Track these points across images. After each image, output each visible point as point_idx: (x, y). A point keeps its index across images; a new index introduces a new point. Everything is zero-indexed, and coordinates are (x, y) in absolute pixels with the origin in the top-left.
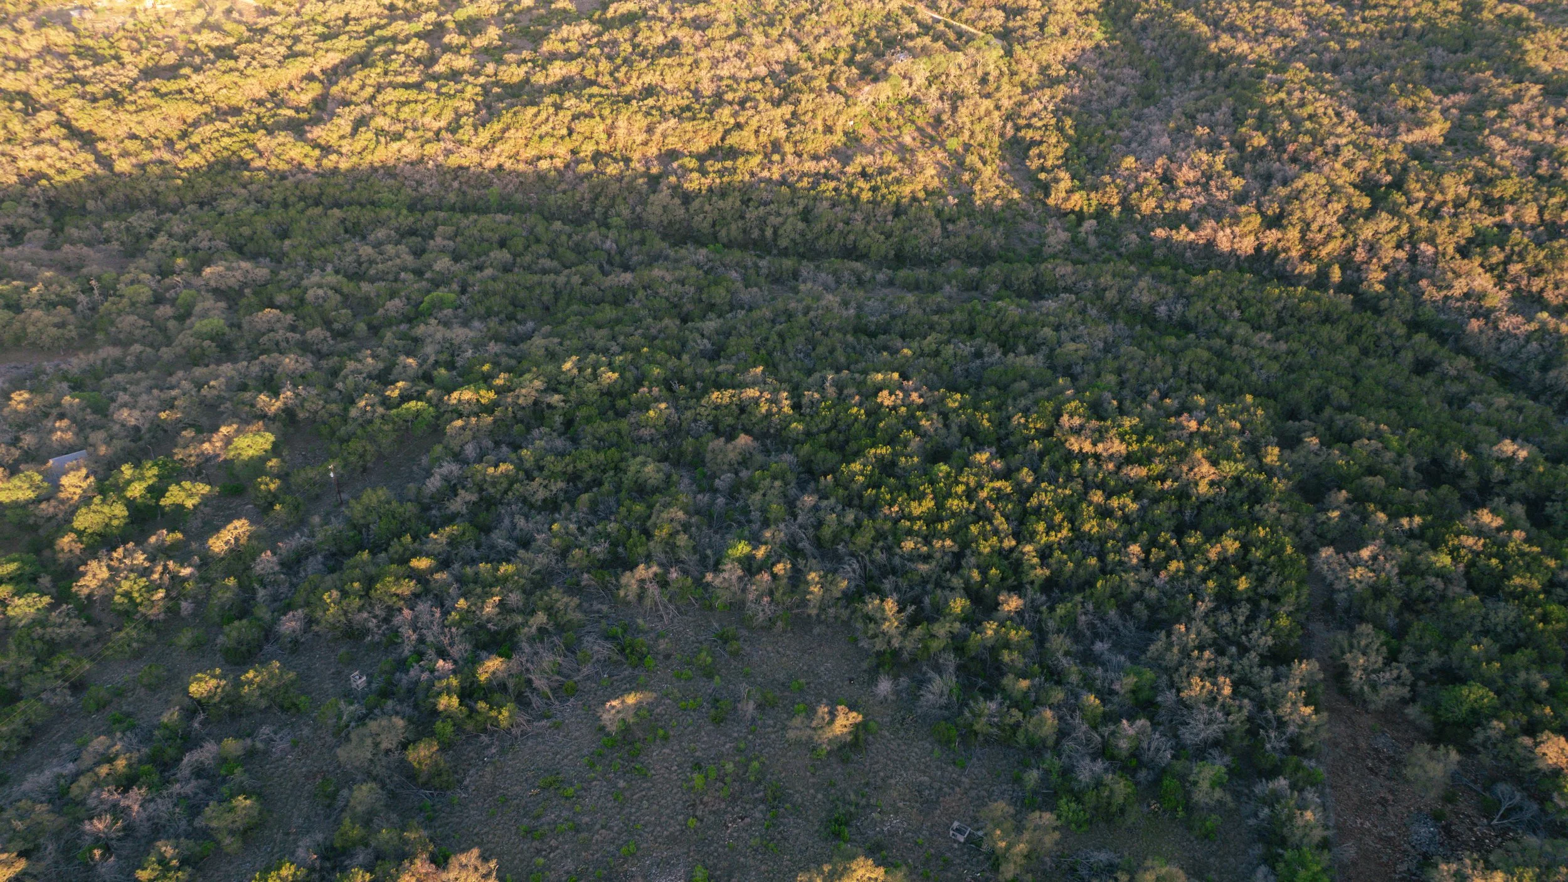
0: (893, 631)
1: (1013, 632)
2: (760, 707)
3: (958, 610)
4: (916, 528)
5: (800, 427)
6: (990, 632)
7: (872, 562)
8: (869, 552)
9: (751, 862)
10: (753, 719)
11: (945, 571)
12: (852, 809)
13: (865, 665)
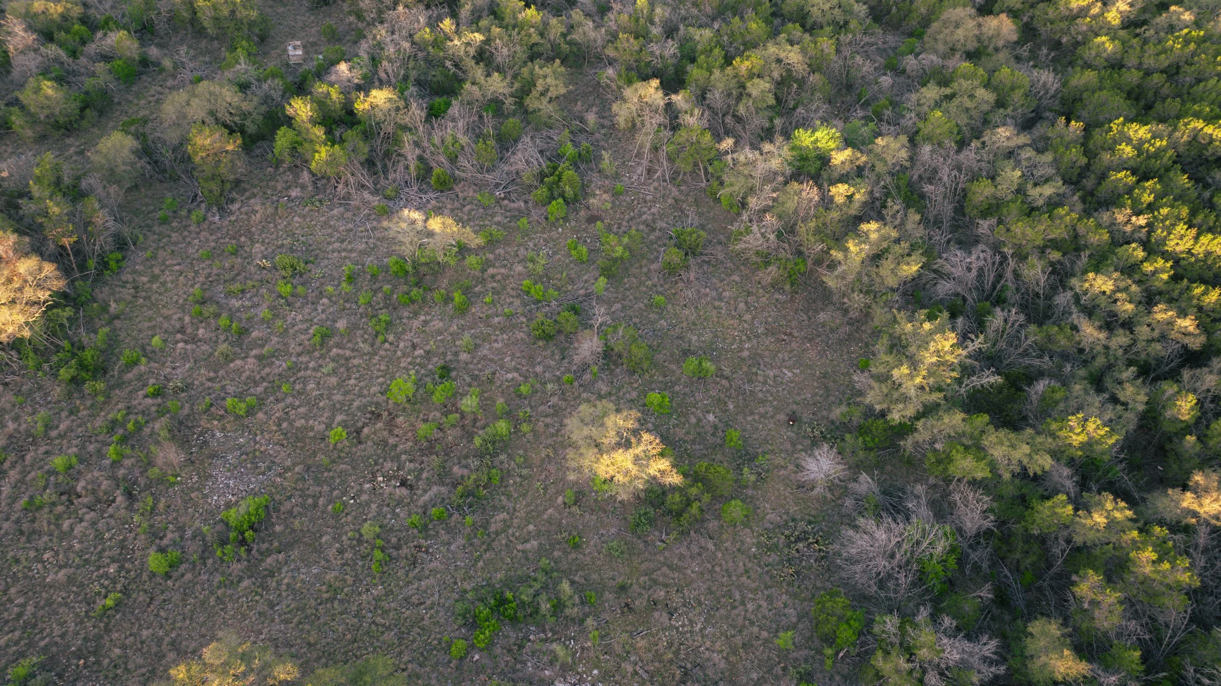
0: (910, 387)
1: (1149, 554)
2: (608, 356)
3: (1077, 439)
4: (1148, 267)
5: (1109, 47)
6: (1099, 519)
7: (1017, 275)
8: (1022, 257)
9: (331, 552)
10: (585, 367)
11: (1130, 363)
12: (545, 607)
13: (838, 412)
